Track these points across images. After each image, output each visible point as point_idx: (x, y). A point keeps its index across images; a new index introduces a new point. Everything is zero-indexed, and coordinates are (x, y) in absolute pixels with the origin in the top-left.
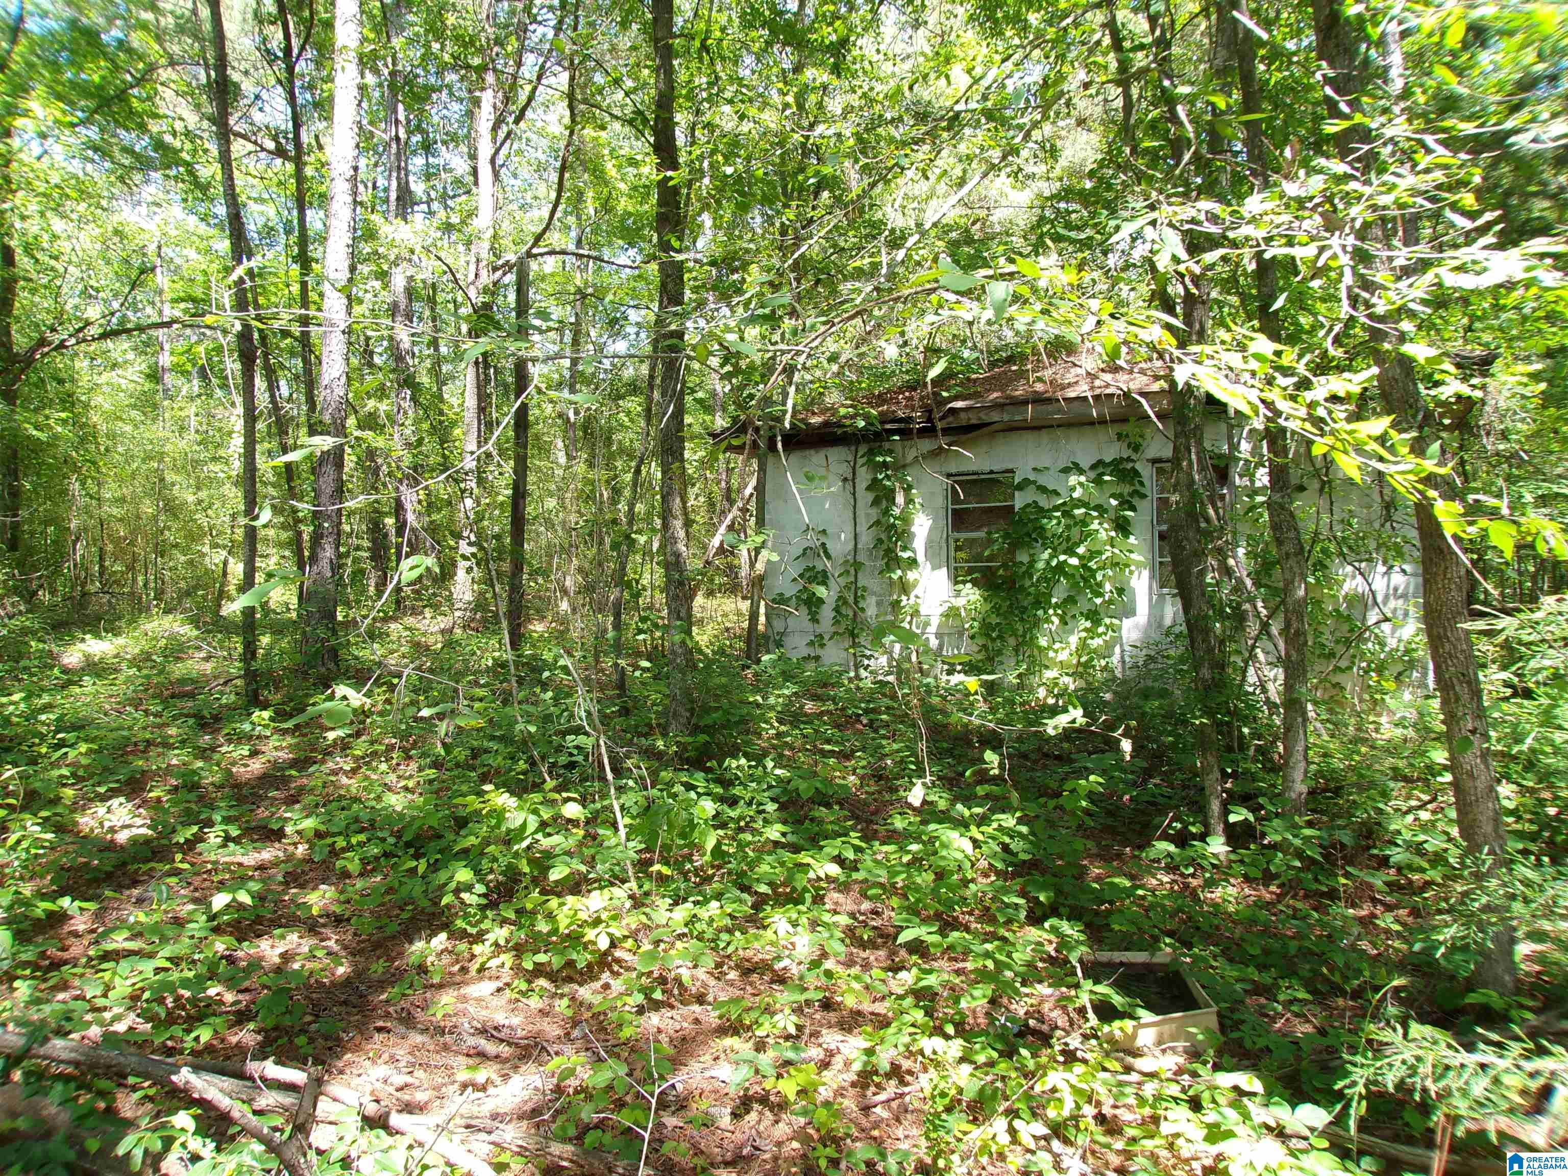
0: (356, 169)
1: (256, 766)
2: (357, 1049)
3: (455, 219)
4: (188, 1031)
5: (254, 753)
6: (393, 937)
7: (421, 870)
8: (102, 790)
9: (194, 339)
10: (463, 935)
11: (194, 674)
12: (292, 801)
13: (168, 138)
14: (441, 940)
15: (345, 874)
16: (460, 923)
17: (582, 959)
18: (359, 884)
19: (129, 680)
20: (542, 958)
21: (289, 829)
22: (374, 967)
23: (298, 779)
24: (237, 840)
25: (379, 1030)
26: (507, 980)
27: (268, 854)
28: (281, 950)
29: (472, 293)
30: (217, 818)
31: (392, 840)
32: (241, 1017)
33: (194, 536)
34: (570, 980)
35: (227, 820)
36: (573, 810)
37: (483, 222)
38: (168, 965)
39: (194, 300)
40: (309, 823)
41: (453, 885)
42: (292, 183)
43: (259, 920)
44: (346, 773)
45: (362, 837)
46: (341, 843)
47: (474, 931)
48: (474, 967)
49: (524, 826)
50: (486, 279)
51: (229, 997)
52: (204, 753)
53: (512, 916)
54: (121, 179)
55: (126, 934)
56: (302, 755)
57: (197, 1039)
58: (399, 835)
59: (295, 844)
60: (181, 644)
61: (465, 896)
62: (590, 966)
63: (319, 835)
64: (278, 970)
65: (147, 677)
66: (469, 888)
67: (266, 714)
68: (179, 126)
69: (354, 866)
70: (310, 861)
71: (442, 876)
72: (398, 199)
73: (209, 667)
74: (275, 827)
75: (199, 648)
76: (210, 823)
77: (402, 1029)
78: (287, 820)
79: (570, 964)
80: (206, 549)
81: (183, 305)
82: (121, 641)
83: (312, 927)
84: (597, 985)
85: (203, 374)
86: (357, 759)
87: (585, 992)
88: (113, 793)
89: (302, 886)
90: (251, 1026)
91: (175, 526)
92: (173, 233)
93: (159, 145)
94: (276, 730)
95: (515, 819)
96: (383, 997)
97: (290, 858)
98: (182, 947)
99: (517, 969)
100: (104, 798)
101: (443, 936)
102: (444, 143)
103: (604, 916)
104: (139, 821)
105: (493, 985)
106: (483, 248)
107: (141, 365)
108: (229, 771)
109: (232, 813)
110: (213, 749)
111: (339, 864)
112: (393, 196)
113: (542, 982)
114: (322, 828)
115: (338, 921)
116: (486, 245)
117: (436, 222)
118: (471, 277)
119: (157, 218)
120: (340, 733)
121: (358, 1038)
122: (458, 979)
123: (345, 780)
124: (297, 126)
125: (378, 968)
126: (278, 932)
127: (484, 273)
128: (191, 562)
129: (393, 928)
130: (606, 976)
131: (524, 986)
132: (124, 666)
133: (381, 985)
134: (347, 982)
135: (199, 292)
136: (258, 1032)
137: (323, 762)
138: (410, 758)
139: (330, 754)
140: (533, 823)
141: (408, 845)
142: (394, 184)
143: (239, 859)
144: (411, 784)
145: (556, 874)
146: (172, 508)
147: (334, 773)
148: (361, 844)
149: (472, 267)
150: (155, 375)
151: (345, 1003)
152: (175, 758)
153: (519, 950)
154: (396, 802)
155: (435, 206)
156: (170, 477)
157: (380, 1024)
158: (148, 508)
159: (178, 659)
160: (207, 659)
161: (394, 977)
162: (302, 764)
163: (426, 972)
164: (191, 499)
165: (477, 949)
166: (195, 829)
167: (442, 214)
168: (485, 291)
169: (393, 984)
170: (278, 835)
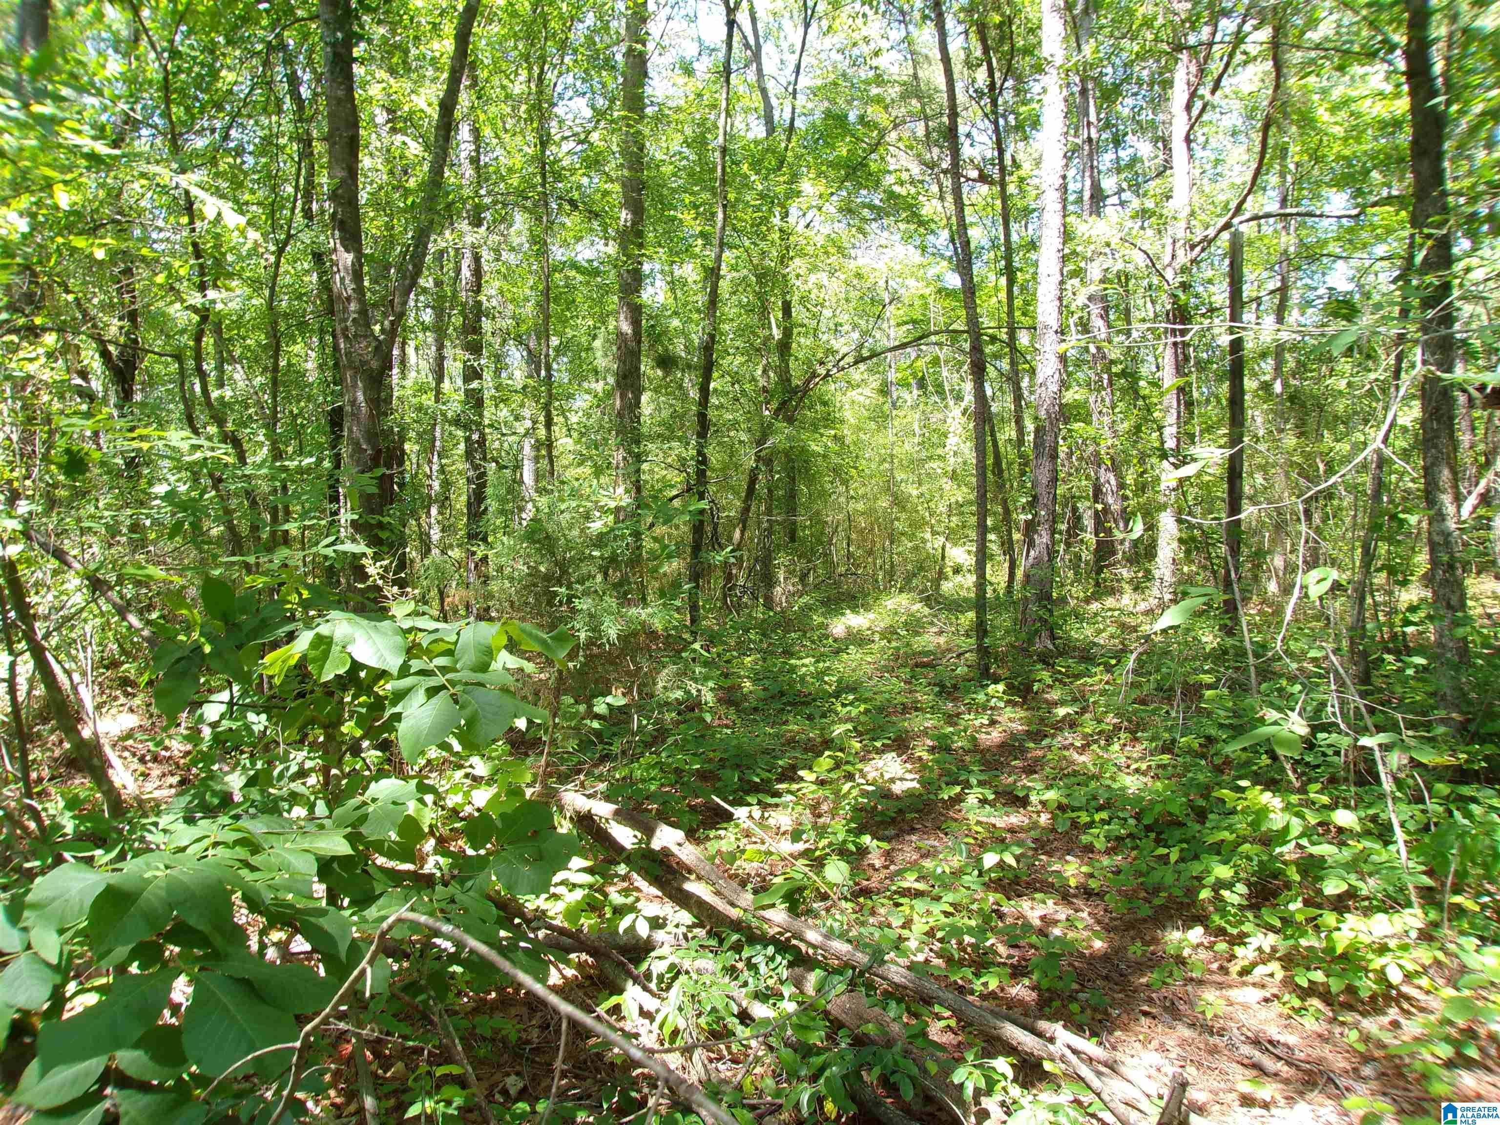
0: (1064, 177)
1: (995, 736)
2: (1125, 1028)
3: (1150, 204)
4: (977, 975)
5: (993, 723)
6: (1145, 920)
7: (1174, 857)
8: (878, 744)
9: (913, 355)
10: (1221, 932)
11: (931, 647)
12: (1030, 770)
13: (897, 189)
14: (1197, 934)
15: (1089, 849)
16: (1217, 920)
17: (1367, 986)
18: (1106, 861)
19: (883, 650)
20: (1319, 976)
21: (1034, 798)
22: (1132, 949)
23: (1034, 750)
24: (992, 804)
25: (1146, 1014)
26: (1275, 991)
27: (1016, 819)
28: (1042, 913)
29: (1169, 274)
30: (973, 781)
31: (1132, 821)
32: (1018, 972)
33: (917, 524)
34: (1350, 1007)
35: (981, 784)
36: (1344, 818)
37: (1179, 203)
38: (951, 909)
39: (914, 322)
40: (1052, 795)
41: (1211, 880)
42: (998, 203)
43: (1016, 880)
44: (1076, 748)
45: (1104, 815)
46: (1084, 818)
47: (1235, 931)
48: (1234, 968)
49: (1286, 829)
50: (1183, 258)
51: (1002, 949)
52: (952, 719)
53: (1278, 924)
54: (860, 230)
55: (915, 875)
56: (1034, 728)
57: (985, 984)
58: (1138, 817)
59: (1038, 813)
60: (918, 620)
61: (1225, 893)
62: (1373, 998)
63: (1061, 807)
64: (1042, 933)
65: (897, 649)
66: (1229, 886)
67: (1001, 687)
68: (905, 176)
69: (1100, 844)
70: (1053, 830)
71: (1196, 868)
72: (1092, 197)
73: (942, 640)
74: (1021, 794)
75: (932, 624)
76: (967, 785)
77: (1167, 1017)
78: (1029, 789)
79: (1351, 990)
80: (928, 536)
81: (905, 328)
82: (871, 615)
83: (1065, 896)
84: (1385, 1020)
85: (922, 384)
86: (1085, 736)
87: (1372, 1025)
88: (885, 749)
89: (1049, 854)
90: (1026, 982)
91: (903, 516)
92: (897, 267)
93: (892, 195)
94: (1008, 702)
95: (1277, 820)
96: (1143, 980)
97: (1035, 826)
98: (959, 896)
99: (1289, 983)
100: (880, 752)
101: (1199, 930)
102: (1134, 133)
103: (1392, 944)
104: (909, 776)
105: (1260, 994)
106: (1178, 230)
107: (875, 382)
108: (974, 739)
109: (982, 778)
110: (958, 715)
111: (1085, 839)
112: (1087, 195)
113: (1315, 1003)
114: (1065, 801)
115: (1088, 893)
116: (1182, 224)
117: (1128, 212)
118: (1167, 259)
119: (886, 258)
120: (1069, 710)
121: (1125, 1017)
122: (1217, 978)
123: (1076, 756)
124: (1001, 152)
125: (1136, 950)
126: (1038, 896)
127: (1180, 253)
128: (916, 548)
129: (1145, 911)
130: (1393, 1012)
131: (1297, 1003)
132: (877, 637)
133: (1141, 967)
134: (1105, 958)
135: (918, 316)
136: (1033, 989)
137: (1053, 736)
138: (1136, 739)
139: (1061, 729)
140: (1296, 826)
141: (1148, 828)
142: (1088, 183)
143: (993, 820)
144: (1144, 767)
145: (1332, 887)
146: (900, 502)
147: (1065, 748)
148: (1103, 822)
149: (1169, 249)
150: (884, 390)
151: (1106, 978)
152: (929, 722)
153: (1289, 961)
154: (1131, 783)
155: (1126, 196)
156: (900, 476)
157: (1146, 1008)
158: (884, 503)
159: (918, 633)
160: (940, 633)
161: (1153, 962)
162: (1037, 736)
163: (1184, 963)
164: (915, 493)
165: (1239, 951)
166: (958, 789)
167: (1136, 203)
168: (1184, 270)
169: (1152, 968)
170: (1023, 802)
